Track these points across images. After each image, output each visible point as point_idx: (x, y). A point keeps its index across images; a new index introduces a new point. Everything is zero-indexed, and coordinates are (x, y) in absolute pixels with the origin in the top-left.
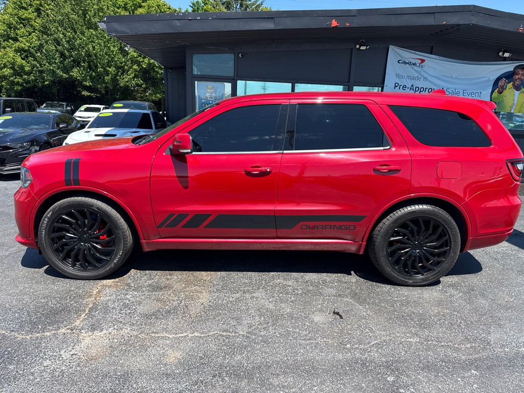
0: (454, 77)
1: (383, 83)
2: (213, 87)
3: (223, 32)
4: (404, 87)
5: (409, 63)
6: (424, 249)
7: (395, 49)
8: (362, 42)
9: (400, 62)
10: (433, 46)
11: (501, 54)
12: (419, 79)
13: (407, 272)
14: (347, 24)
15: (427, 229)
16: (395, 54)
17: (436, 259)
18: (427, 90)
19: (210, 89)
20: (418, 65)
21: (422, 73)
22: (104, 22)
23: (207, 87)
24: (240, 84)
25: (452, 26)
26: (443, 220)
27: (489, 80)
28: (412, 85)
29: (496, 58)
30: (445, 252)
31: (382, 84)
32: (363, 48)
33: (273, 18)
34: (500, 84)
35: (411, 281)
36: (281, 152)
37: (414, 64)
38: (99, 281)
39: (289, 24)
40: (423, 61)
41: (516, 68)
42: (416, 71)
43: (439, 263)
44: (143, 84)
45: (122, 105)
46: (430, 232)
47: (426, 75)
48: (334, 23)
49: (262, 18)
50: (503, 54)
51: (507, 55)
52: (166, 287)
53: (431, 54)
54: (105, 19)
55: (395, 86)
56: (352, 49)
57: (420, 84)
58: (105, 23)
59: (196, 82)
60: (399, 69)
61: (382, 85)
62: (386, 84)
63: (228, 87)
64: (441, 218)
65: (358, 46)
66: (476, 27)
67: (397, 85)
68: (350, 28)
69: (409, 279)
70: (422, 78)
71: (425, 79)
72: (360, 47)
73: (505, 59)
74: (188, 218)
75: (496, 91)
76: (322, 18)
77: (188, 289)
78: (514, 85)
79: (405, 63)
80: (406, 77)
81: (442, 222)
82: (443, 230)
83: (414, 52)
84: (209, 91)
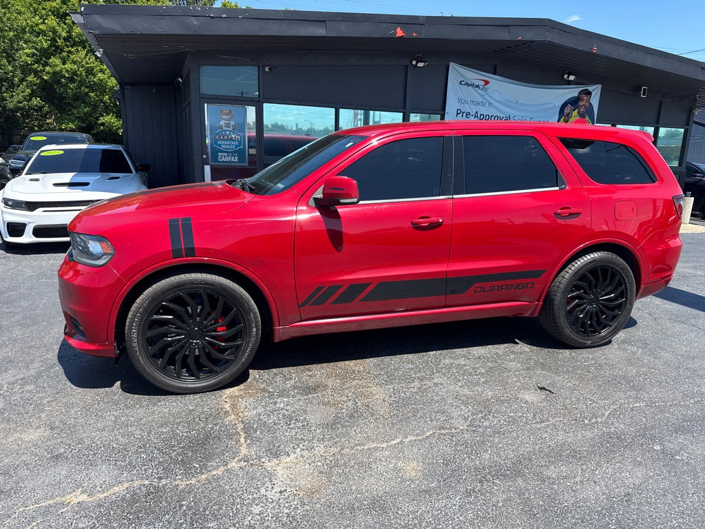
0: (519, 102)
1: (444, 109)
2: (230, 111)
3: (259, 36)
4: (468, 114)
5: (472, 85)
6: (600, 304)
7: (456, 67)
8: (419, 56)
9: (462, 83)
10: (496, 65)
11: (566, 76)
12: (483, 105)
13: (584, 332)
14: (414, 34)
15: (605, 279)
16: (457, 73)
17: (612, 313)
18: (493, 118)
19: (225, 114)
20: (481, 87)
21: (486, 97)
22: (81, 13)
23: (221, 111)
24: (268, 108)
25: (524, 43)
26: (621, 269)
27: (554, 107)
28: (477, 112)
29: (559, 82)
30: (620, 304)
31: (442, 111)
32: (421, 65)
33: (325, 21)
34: (566, 111)
35: (590, 342)
36: (451, 196)
37: (478, 86)
38: (219, 392)
39: (345, 30)
40: (487, 83)
41: (581, 93)
42: (480, 95)
43: (614, 317)
44: (44, 106)
45: (45, 138)
46: (607, 282)
47: (491, 101)
48: (400, 33)
49: (310, 21)
50: (568, 77)
51: (572, 78)
52: (318, 387)
53: (495, 74)
54: (83, 9)
55: (458, 114)
56: (407, 66)
57: (484, 111)
58: (82, 15)
59: (206, 105)
60: (462, 91)
61: (443, 113)
62: (447, 110)
63: (251, 112)
64: (619, 266)
65: (414, 62)
66: (551, 45)
67: (459, 112)
68: (416, 39)
69: (587, 340)
70: (487, 104)
71: (490, 104)
72: (417, 63)
73: (569, 83)
74: (341, 290)
75: (562, 119)
76: (385, 25)
77: (348, 385)
78: (579, 112)
79: (468, 85)
80: (469, 102)
81: (620, 271)
82: (619, 279)
83: (476, 71)
84: (225, 117)
